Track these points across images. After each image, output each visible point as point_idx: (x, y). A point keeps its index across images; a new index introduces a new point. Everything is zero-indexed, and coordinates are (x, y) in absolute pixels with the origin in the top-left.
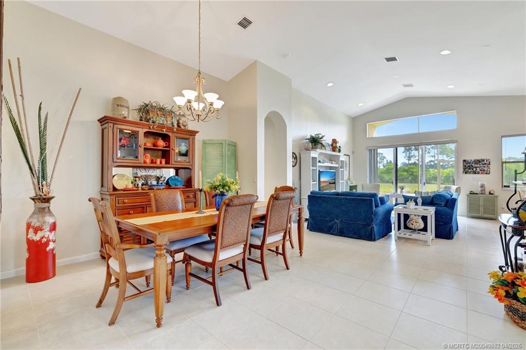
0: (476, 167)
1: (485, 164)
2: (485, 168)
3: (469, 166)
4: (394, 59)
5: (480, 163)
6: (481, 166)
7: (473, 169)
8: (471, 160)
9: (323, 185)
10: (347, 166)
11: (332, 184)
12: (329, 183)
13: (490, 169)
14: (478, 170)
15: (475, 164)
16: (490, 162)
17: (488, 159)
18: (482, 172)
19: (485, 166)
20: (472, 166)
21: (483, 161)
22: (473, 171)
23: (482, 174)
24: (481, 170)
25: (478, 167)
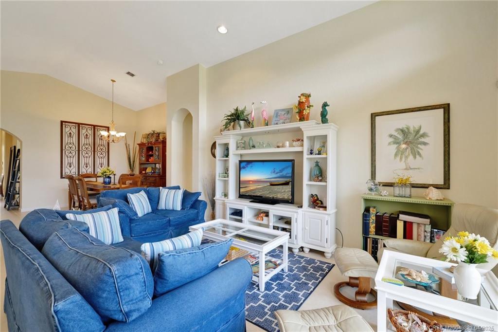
9: (252, 187)
10: (422, 140)
11: (279, 187)
12: (269, 184)
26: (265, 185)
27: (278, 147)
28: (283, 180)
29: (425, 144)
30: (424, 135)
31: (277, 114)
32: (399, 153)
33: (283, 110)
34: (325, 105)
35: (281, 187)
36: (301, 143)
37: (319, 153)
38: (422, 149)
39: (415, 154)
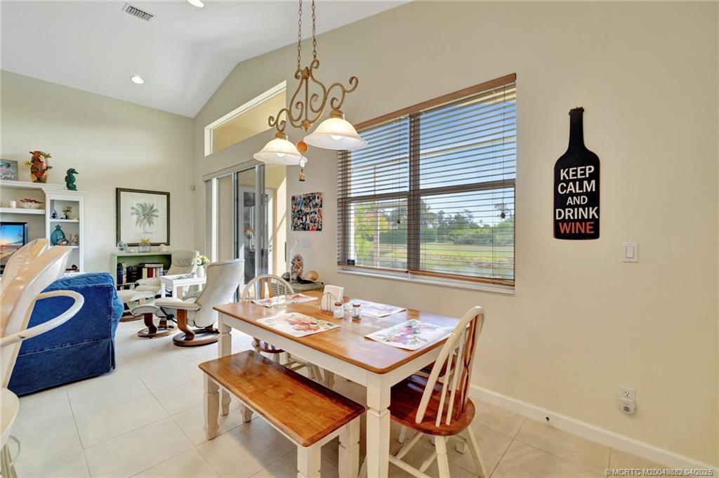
1: (316, 205)
2: (316, 216)
3: (298, 212)
5: (311, 204)
6: (312, 210)
7: (302, 220)
8: (300, 197)
10: (155, 213)
13: (321, 217)
14: (308, 222)
15: (305, 205)
16: (321, 201)
17: (321, 194)
18: (312, 224)
19: (316, 210)
20: (301, 211)
21: (314, 198)
22: (303, 224)
23: (313, 229)
24: (311, 222)
25: (308, 214)
29: (157, 216)
32: (139, 221)
36: (37, 205)
37: (67, 218)
38: (155, 220)
39: (150, 223)
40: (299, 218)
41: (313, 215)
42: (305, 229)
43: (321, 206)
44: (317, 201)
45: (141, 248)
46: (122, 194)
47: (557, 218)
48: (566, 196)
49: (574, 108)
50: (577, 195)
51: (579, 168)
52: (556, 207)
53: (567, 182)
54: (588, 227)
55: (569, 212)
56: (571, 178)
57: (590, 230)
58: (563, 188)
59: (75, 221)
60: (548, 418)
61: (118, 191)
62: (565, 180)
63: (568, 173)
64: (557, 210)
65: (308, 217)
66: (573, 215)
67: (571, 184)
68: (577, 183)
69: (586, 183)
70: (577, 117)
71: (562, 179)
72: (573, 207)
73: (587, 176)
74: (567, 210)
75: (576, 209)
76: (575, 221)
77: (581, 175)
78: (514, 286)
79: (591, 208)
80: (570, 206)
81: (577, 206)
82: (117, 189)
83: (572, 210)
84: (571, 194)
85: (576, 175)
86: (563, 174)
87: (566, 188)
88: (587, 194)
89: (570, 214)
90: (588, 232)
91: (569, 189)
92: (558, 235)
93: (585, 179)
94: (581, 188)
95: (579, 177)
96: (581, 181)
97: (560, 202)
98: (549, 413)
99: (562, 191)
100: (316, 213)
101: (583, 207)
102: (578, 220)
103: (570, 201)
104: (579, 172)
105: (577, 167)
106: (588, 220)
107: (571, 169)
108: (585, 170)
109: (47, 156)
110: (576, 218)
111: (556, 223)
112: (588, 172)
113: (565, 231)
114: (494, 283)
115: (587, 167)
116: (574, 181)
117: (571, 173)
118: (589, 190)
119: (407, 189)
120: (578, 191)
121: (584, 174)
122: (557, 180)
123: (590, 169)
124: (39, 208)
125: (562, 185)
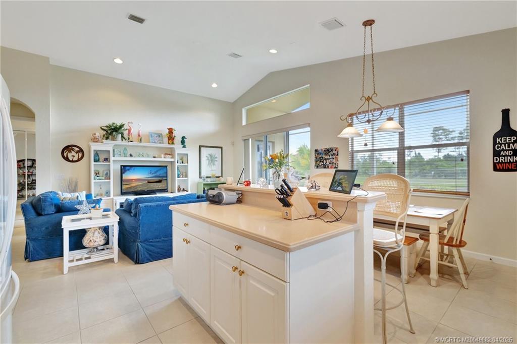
0: (326, 160)
1: (334, 154)
2: (334, 160)
3: (320, 158)
4: (140, 20)
5: (330, 154)
6: (331, 157)
7: (323, 162)
8: (322, 150)
9: (135, 184)
10: (216, 159)
11: (154, 184)
12: (147, 182)
13: (338, 161)
14: (328, 163)
15: (325, 154)
16: (338, 152)
17: (337, 148)
18: (331, 165)
19: (334, 157)
20: (322, 157)
21: (332, 150)
22: (324, 165)
23: (331, 168)
24: (330, 163)
25: (328, 159)
26: (144, 182)
27: (154, 157)
28: (157, 179)
29: (216, 161)
30: (216, 158)
31: (151, 135)
32: (209, 164)
33: (155, 133)
34: (183, 138)
35: (155, 184)
36: (171, 156)
37: (183, 163)
38: (216, 163)
39: (214, 164)
40: (320, 162)
41: (331, 160)
42: (325, 168)
43: (338, 155)
44: (334, 152)
45: (212, 179)
46: (202, 148)
47: (495, 161)
48: (500, 151)
49: (505, 108)
50: (506, 150)
51: (507, 138)
52: (494, 156)
53: (501, 144)
54: (513, 166)
55: (502, 158)
56: (503, 142)
57: (514, 167)
58: (498, 147)
59: (186, 164)
60: (491, 259)
61: (200, 147)
62: (499, 143)
63: (501, 140)
64: (495, 158)
65: (328, 161)
66: (504, 160)
67: (503, 145)
68: (507, 145)
69: (511, 145)
70: (506, 113)
71: (498, 142)
72: (504, 156)
73: (512, 141)
74: (501, 158)
75: (506, 157)
76: (505, 163)
77: (509, 141)
78: (469, 195)
79: (514, 157)
80: (502, 156)
81: (507, 156)
82: (200, 146)
83: (504, 158)
84: (503, 150)
85: (506, 141)
86: (498, 140)
87: (500, 147)
88: (512, 150)
89: (503, 160)
90: (513, 168)
91: (502, 148)
92: (495, 169)
93: (511, 143)
94: (509, 147)
95: (508, 142)
96: (509, 144)
97: (496, 153)
98: (492, 257)
99: (498, 148)
100: (333, 159)
101: (510, 156)
102: (507, 162)
103: (502, 153)
104: (508, 140)
105: (507, 137)
106: (513, 162)
107: (503, 138)
108: (511, 139)
109: (175, 130)
110: (506, 161)
111: (495, 164)
112: (512, 140)
113: (500, 168)
114: (456, 194)
115: (512, 137)
116: (505, 144)
117: (503, 140)
118: (513, 148)
119: (398, 146)
120: (507, 149)
121: (511, 140)
122: (495, 143)
123: (514, 138)
124: (172, 158)
125: (498, 146)
